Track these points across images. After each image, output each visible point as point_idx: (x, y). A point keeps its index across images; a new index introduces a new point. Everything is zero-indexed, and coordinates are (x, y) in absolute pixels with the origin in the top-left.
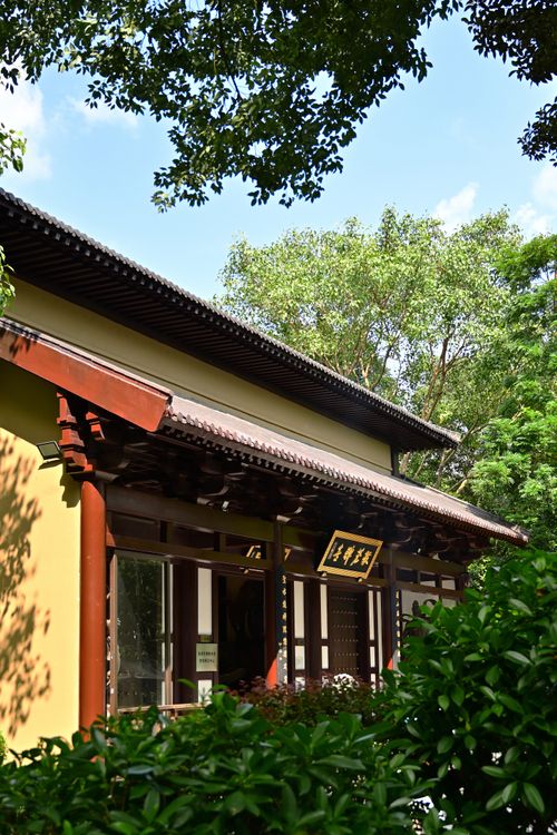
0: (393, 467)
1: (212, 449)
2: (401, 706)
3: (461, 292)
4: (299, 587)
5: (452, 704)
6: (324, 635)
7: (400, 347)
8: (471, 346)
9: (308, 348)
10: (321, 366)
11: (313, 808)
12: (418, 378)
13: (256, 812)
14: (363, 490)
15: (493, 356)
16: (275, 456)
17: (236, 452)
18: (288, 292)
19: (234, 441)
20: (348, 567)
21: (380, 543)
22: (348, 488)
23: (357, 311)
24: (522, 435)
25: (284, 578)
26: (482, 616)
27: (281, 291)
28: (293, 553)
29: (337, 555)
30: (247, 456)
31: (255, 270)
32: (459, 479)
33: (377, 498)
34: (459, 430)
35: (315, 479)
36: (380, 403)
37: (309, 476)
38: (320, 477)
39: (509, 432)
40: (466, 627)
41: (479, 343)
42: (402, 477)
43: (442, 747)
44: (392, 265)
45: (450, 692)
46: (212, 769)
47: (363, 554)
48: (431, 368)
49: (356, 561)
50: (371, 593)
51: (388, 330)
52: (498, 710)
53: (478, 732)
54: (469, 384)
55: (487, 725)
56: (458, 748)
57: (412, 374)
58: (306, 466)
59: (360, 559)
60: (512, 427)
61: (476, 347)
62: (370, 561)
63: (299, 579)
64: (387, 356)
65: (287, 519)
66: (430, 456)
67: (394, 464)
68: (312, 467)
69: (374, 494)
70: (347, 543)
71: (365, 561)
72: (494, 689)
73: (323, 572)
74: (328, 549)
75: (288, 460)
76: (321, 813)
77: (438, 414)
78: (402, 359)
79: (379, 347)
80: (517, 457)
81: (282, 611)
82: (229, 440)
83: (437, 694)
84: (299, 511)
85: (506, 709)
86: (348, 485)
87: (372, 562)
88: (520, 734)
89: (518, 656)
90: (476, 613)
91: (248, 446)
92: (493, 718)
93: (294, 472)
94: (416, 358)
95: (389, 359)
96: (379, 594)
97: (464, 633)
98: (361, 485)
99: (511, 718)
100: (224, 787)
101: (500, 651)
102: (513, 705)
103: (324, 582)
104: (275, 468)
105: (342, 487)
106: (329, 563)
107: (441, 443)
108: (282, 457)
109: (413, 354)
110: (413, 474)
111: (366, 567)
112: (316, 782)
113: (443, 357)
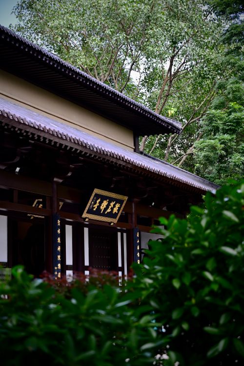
0: (135, 145)
1: (8, 130)
2: (146, 289)
3: (183, 24)
4: (69, 229)
5: (183, 285)
6: (87, 263)
7: (140, 63)
8: (190, 63)
9: (76, 62)
10: (85, 74)
11: (86, 349)
12: (153, 85)
13: (45, 349)
14: (114, 160)
15: (205, 69)
16: (53, 135)
17: (26, 131)
18: (62, 23)
19: (24, 124)
20: (103, 215)
21: (126, 198)
22: (104, 159)
23: (111, 37)
24: (230, 122)
25: (59, 221)
26: (204, 223)
27: (56, 22)
28: (65, 204)
29: (96, 206)
30: (33, 134)
31: (39, 7)
32: (180, 155)
33: (124, 166)
34: (181, 120)
35: (81, 152)
36: (126, 101)
37: (76, 150)
38: (84, 151)
39: (221, 119)
40: (192, 231)
41: (195, 60)
42: (141, 153)
43: (175, 315)
44: (135, 5)
45: (180, 277)
46: (14, 322)
47: (114, 206)
48: (162, 77)
49: (109, 210)
50: (119, 234)
51: (132, 51)
52: (215, 287)
53: (201, 304)
54: (188, 89)
55: (207, 298)
56: (187, 316)
57: (149, 81)
58: (75, 143)
59: (112, 209)
60: (223, 116)
61: (194, 63)
62: (118, 210)
63: (69, 223)
64: (131, 69)
65: (61, 181)
66: (160, 139)
67: (136, 144)
68: (78, 144)
69: (122, 163)
70: (103, 198)
71: (115, 210)
72: (212, 273)
73: (86, 218)
74: (90, 202)
75: (62, 138)
76: (92, 352)
77: (167, 110)
78: (141, 71)
79: (125, 63)
80: (227, 136)
81: (57, 245)
82: (20, 123)
83: (171, 278)
84: (69, 174)
85: (220, 286)
86: (104, 157)
87: (121, 211)
88: (230, 304)
89: (229, 250)
90: (199, 222)
91: (34, 128)
92: (212, 293)
93: (66, 146)
94: (151, 70)
95: (132, 71)
96: (125, 235)
97: (191, 235)
98: (113, 157)
99: (223, 293)
100: (23, 334)
101: (217, 247)
102: (225, 284)
103: (86, 226)
104: (53, 144)
105: (99, 158)
106: (90, 211)
107: (168, 129)
108: (58, 136)
109: (149, 68)
110: (149, 152)
111: (116, 214)
112: (88, 332)
113: (170, 69)
